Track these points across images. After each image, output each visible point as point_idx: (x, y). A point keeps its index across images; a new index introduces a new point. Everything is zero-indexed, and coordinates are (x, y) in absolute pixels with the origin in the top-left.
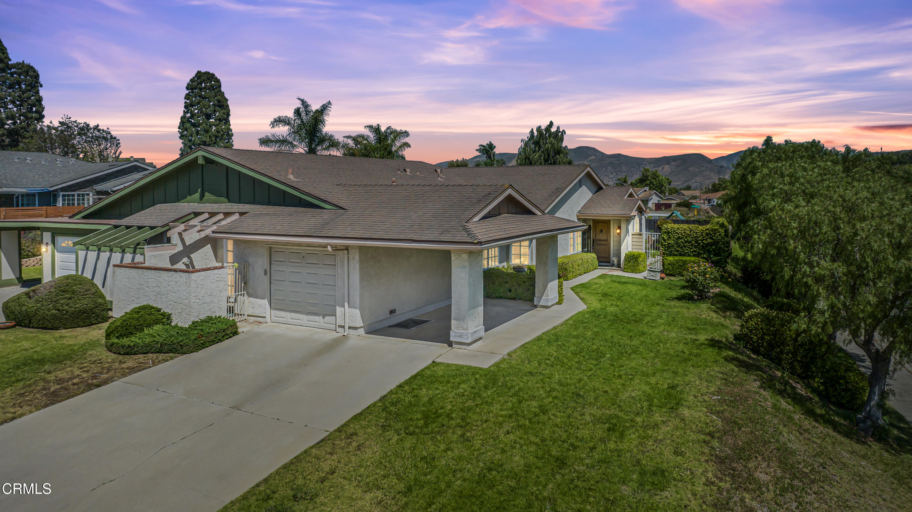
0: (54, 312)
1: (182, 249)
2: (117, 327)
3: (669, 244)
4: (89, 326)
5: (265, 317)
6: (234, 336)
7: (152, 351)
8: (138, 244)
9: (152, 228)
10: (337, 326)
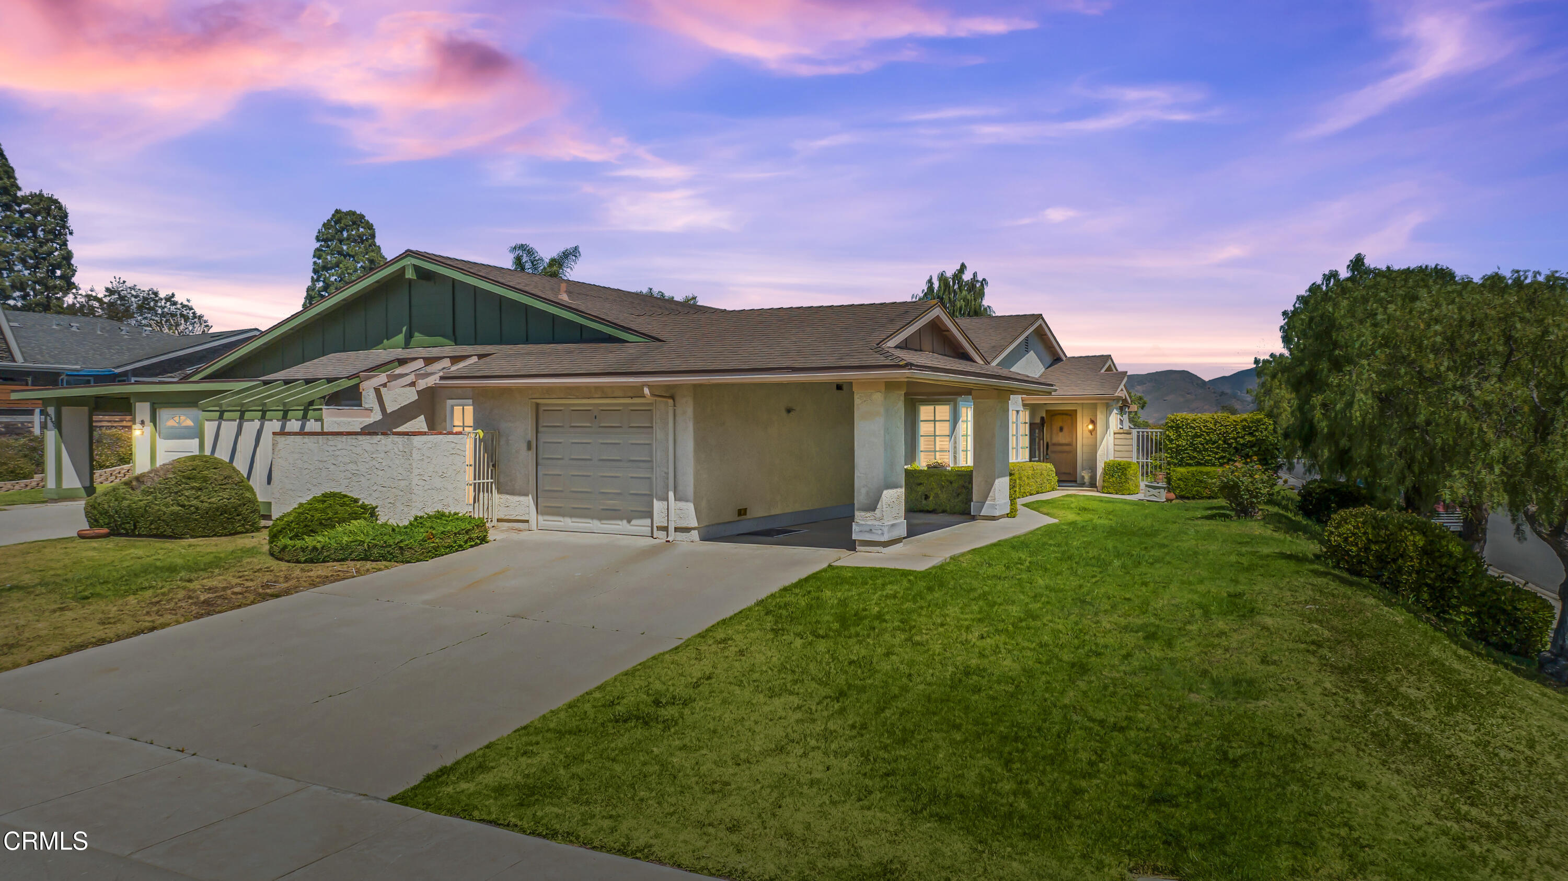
0: (176, 508)
1: (381, 417)
2: (289, 524)
3: (1178, 446)
4: (231, 535)
5: (527, 521)
6: (481, 543)
7: (353, 556)
8: (311, 403)
9: (330, 380)
10: (655, 528)
